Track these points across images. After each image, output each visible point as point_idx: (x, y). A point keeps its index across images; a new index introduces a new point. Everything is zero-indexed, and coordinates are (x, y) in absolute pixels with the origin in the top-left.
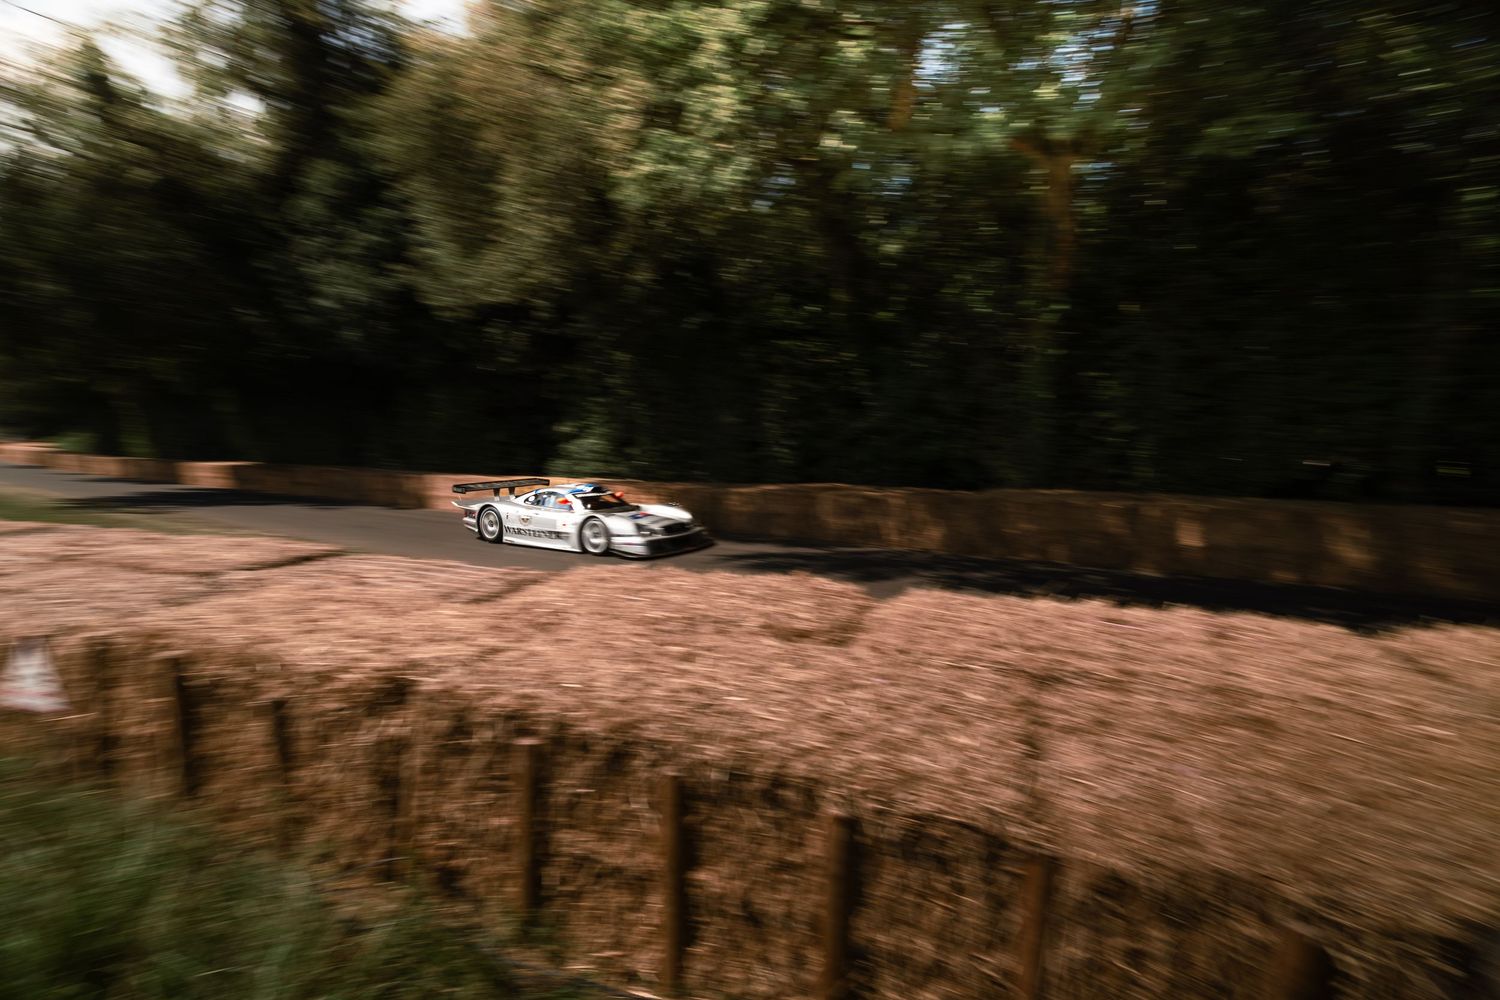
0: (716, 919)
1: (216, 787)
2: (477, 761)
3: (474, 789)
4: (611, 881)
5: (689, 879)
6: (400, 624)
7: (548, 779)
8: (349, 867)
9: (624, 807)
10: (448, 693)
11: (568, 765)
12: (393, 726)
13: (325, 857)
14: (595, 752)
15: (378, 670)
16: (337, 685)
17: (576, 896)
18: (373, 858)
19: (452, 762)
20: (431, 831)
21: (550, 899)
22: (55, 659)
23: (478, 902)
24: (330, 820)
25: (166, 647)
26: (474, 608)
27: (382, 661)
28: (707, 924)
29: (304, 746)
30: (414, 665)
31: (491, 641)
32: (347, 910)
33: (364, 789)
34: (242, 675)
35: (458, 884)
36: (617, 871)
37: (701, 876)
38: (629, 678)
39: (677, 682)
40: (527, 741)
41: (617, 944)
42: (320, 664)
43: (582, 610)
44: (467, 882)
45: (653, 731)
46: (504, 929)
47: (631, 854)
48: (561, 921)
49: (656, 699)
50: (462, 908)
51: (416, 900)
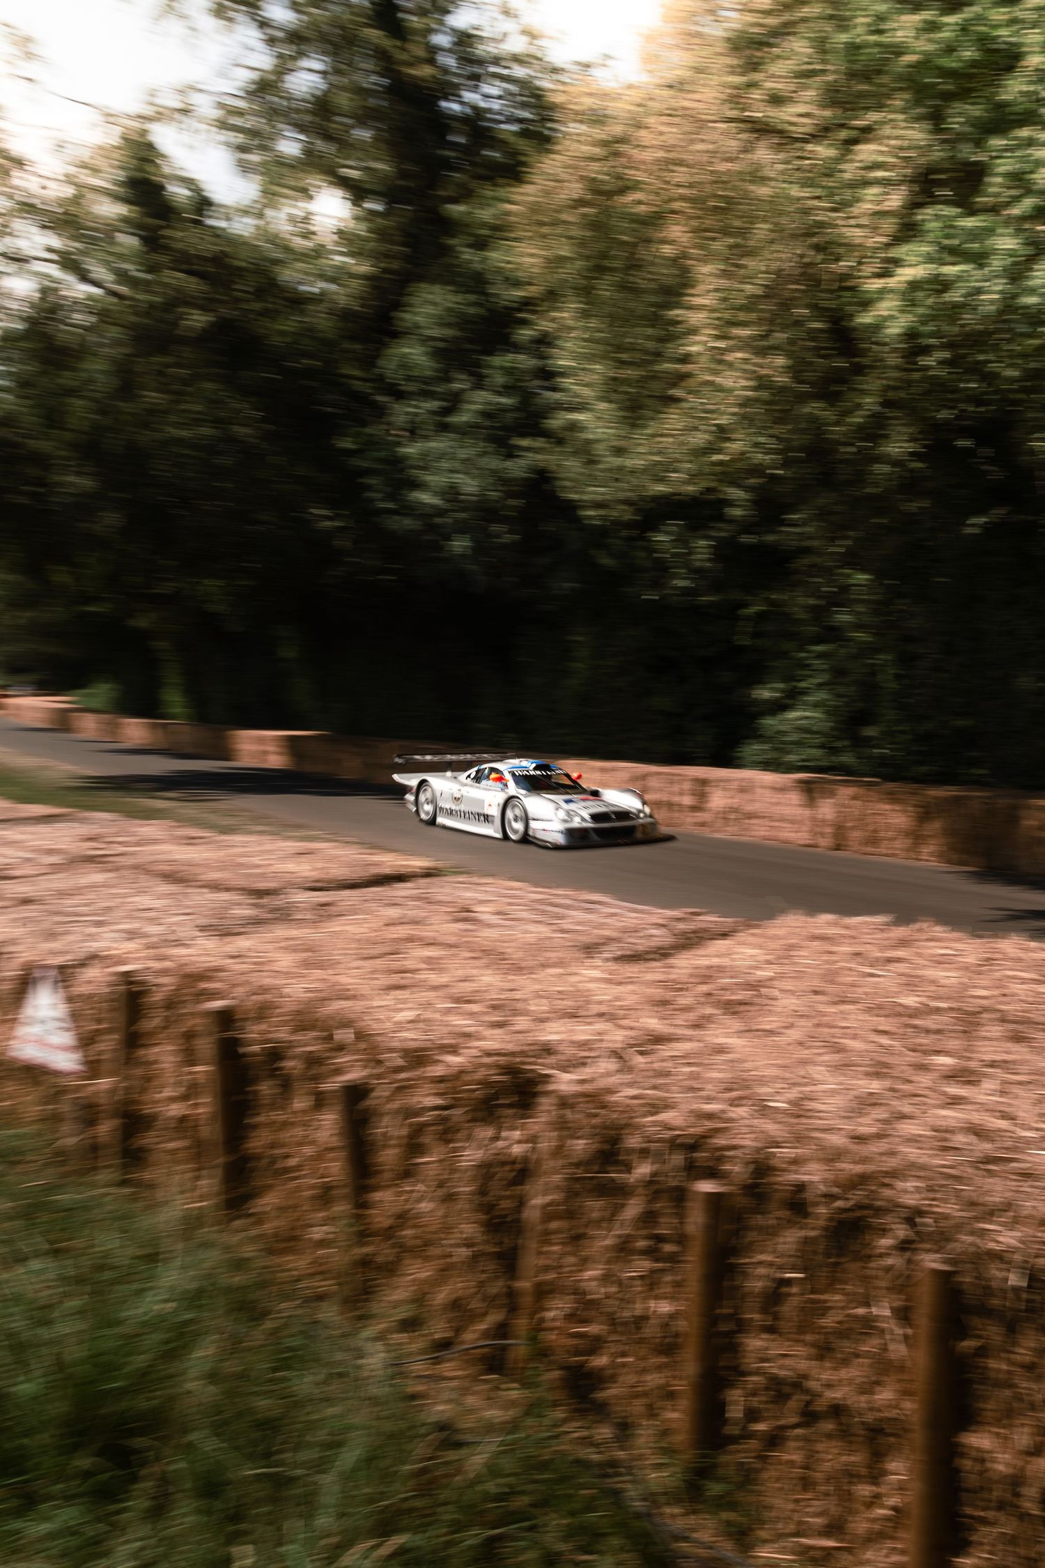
0: (1002, 1516)
1: (268, 1202)
2: (633, 1209)
3: (624, 1249)
4: (828, 1426)
5: (963, 1446)
6: (526, 985)
7: (736, 1251)
8: (445, 1345)
9: (861, 1311)
10: (596, 1098)
11: (772, 1232)
12: (513, 1142)
13: (410, 1325)
14: (817, 1217)
15: (489, 1054)
16: (438, 1071)
17: (774, 1440)
18: (472, 1336)
19: (595, 1207)
20: (556, 1309)
21: (734, 1440)
22: (70, 999)
23: (625, 1429)
24: (418, 1272)
25: (214, 995)
26: (631, 970)
27: (494, 1040)
28: (984, 1521)
29: (388, 1157)
30: (547, 1050)
31: (653, 1023)
32: (440, 1410)
33: (469, 1229)
34: (309, 1043)
35: (601, 1395)
36: (837, 1411)
37: (978, 1440)
38: (868, 1102)
39: (951, 1116)
40: (707, 1186)
41: (834, 1528)
42: (411, 1037)
43: (788, 985)
44: (610, 1392)
45: (908, 1192)
46: (659, 1477)
47: (867, 1388)
48: (748, 1478)
49: (913, 1140)
50: (604, 1432)
51: (532, 1409)
